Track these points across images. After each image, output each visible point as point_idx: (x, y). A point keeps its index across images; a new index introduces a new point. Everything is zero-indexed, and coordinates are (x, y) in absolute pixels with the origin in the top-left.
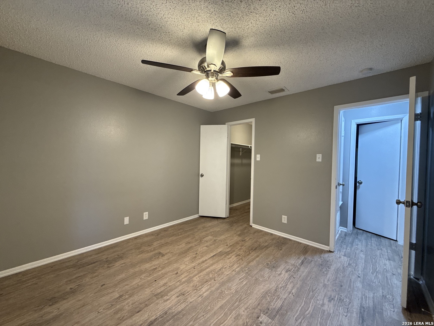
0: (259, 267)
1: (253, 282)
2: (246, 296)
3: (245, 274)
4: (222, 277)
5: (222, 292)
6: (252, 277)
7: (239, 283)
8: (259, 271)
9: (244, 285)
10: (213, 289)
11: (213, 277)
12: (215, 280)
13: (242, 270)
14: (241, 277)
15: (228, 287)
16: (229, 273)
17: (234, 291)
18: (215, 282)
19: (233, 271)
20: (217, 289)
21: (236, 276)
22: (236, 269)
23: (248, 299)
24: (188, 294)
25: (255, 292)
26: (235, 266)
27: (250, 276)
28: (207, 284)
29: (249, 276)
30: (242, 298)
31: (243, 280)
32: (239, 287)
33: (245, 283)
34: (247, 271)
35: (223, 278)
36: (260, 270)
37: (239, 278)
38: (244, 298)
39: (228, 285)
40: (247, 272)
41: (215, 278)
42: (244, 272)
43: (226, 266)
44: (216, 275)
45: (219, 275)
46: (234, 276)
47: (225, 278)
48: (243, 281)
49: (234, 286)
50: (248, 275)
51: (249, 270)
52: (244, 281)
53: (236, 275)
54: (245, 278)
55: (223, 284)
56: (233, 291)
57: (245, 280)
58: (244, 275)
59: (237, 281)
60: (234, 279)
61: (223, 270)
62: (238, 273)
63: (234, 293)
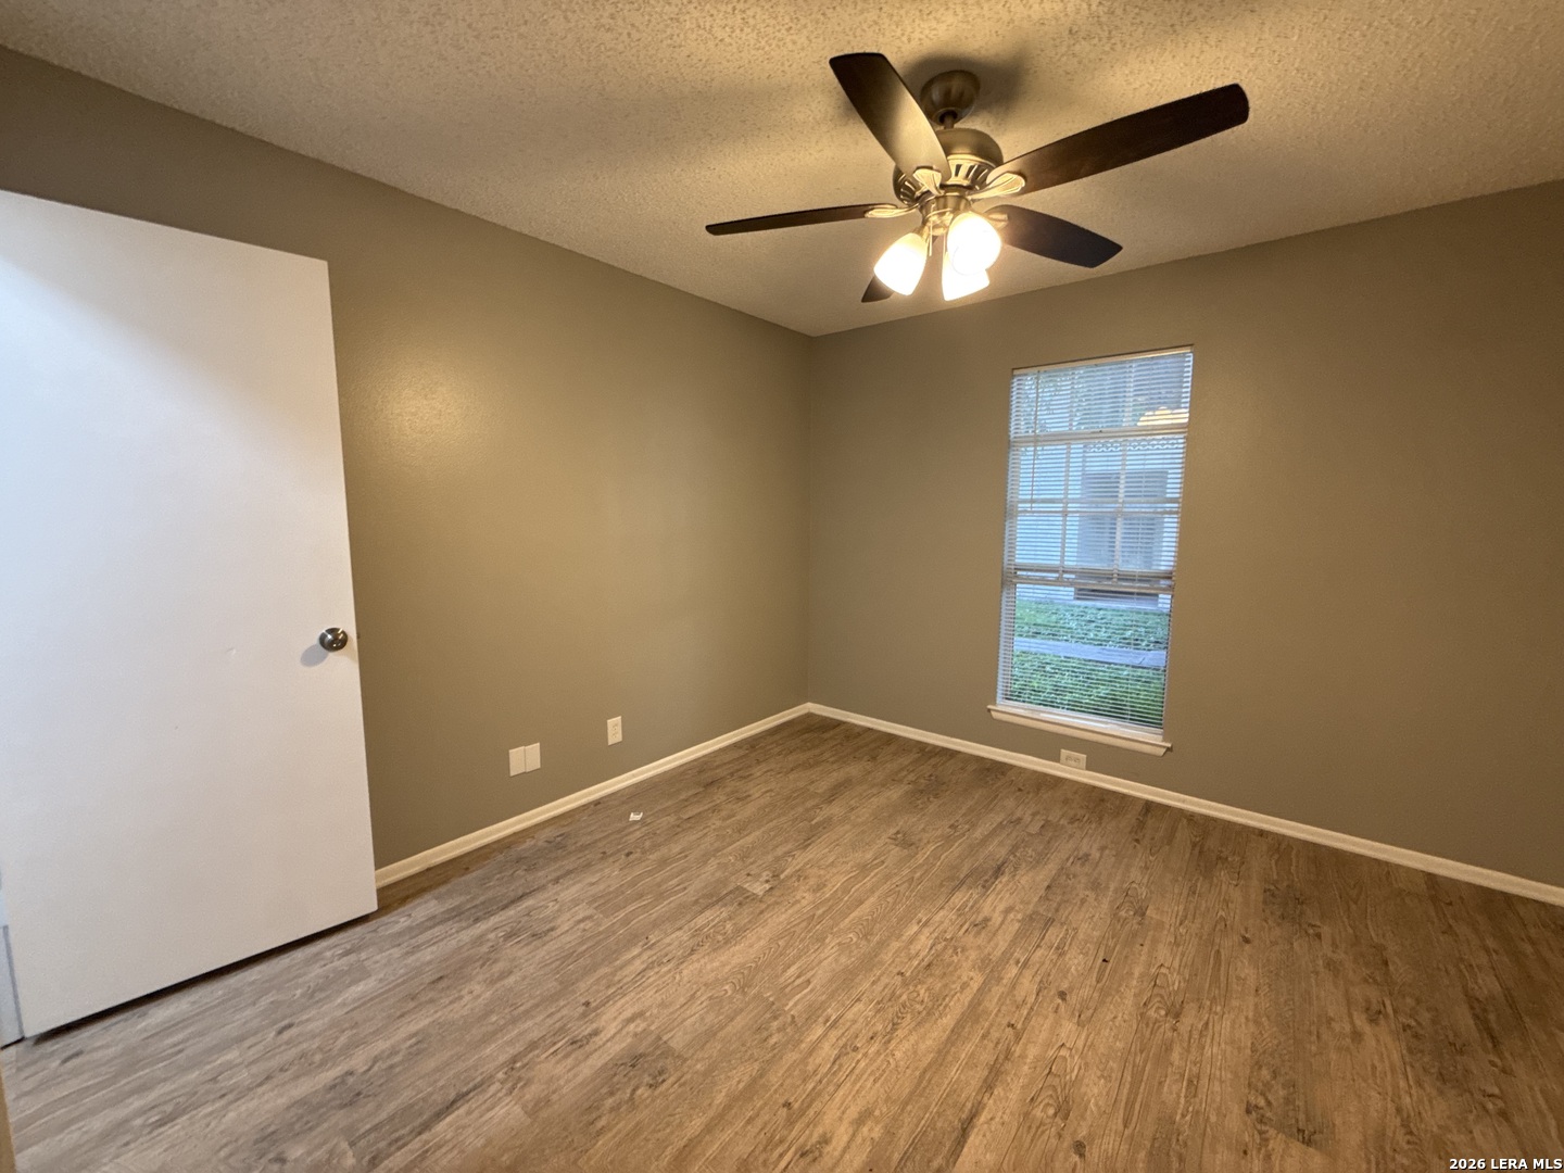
0: (710, 1057)
1: (760, 973)
2: (792, 930)
3: (787, 1008)
4: (878, 988)
5: (866, 936)
6: (758, 996)
7: (812, 969)
8: (722, 1028)
9: (794, 963)
10: (895, 945)
11: (911, 988)
12: (901, 974)
13: (799, 1026)
14: (805, 991)
15: (851, 952)
16: (855, 1009)
17: (827, 941)
18: (898, 969)
19: (836, 1021)
20: (882, 944)
21: (824, 997)
22: (825, 1035)
23: (788, 924)
24: (962, 926)
25: (762, 943)
26: (827, 1051)
27: (767, 998)
28: (923, 960)
29: (771, 999)
30: (804, 924)
31: (798, 981)
32: (814, 955)
33: (793, 970)
34: (775, 1024)
35: (874, 983)
36: (715, 1034)
37: (811, 991)
38: (799, 923)
39: (850, 957)
40: (775, 1018)
41: (905, 984)
42: (789, 1019)
43: (873, 1050)
44: (904, 997)
45: (893, 997)
46: (832, 996)
47: (866, 985)
48: (798, 977)
49: (829, 959)
50: (773, 1003)
51: (765, 1034)
52: (793, 979)
53: (823, 1002)
54: (790, 988)
55: (868, 962)
56: (831, 941)
57: (790, 981)
58: (791, 1004)
59: (820, 976)
60: (831, 981)
61: (880, 1027)
62: (813, 1013)
63: (830, 936)
